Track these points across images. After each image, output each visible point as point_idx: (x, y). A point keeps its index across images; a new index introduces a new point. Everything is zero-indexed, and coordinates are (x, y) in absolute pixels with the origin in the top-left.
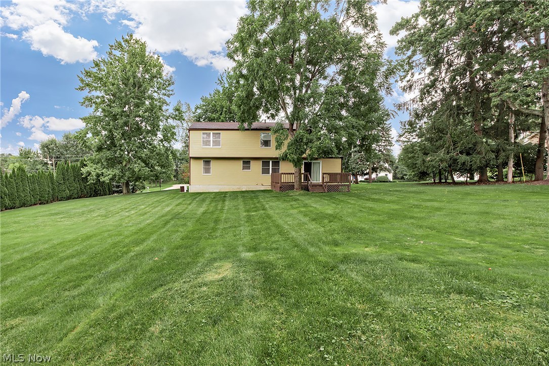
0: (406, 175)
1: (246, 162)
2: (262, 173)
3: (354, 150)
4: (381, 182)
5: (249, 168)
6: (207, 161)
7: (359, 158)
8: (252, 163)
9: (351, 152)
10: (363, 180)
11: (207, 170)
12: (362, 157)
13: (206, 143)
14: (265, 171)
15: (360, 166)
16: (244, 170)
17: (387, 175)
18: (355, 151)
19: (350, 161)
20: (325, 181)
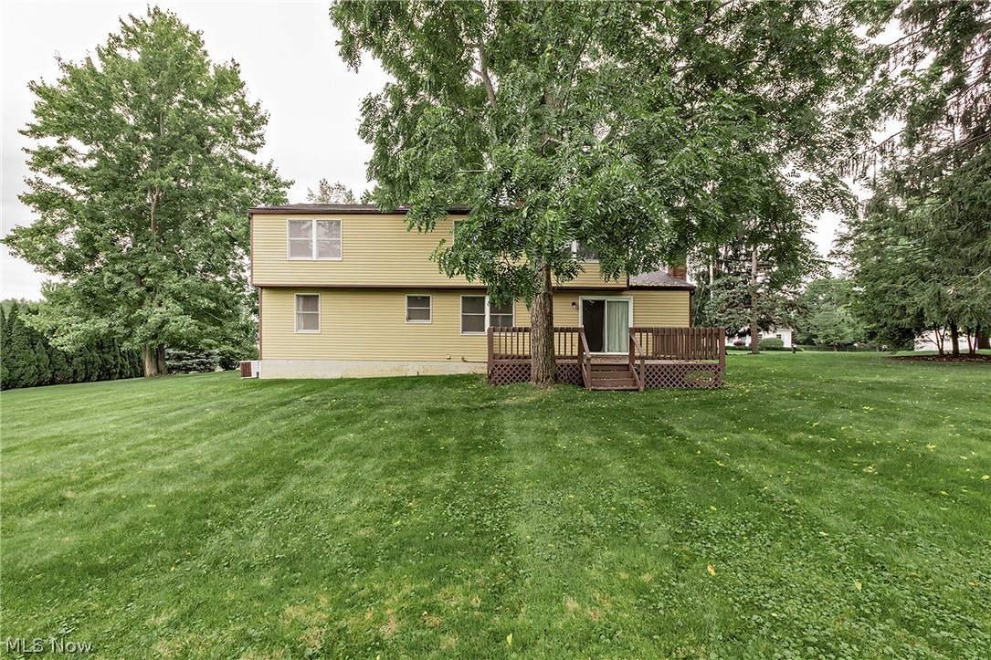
0: (816, 337)
1: (419, 299)
2: (464, 330)
3: (717, 282)
4: (768, 349)
5: (426, 315)
6: (309, 295)
7: (727, 300)
8: (436, 303)
9: (708, 287)
10: (732, 345)
11: (311, 321)
12: (734, 298)
13: (300, 248)
14: (471, 324)
15: (730, 316)
16: (412, 321)
17: (779, 336)
18: (719, 286)
19: (706, 307)
20: (637, 354)
